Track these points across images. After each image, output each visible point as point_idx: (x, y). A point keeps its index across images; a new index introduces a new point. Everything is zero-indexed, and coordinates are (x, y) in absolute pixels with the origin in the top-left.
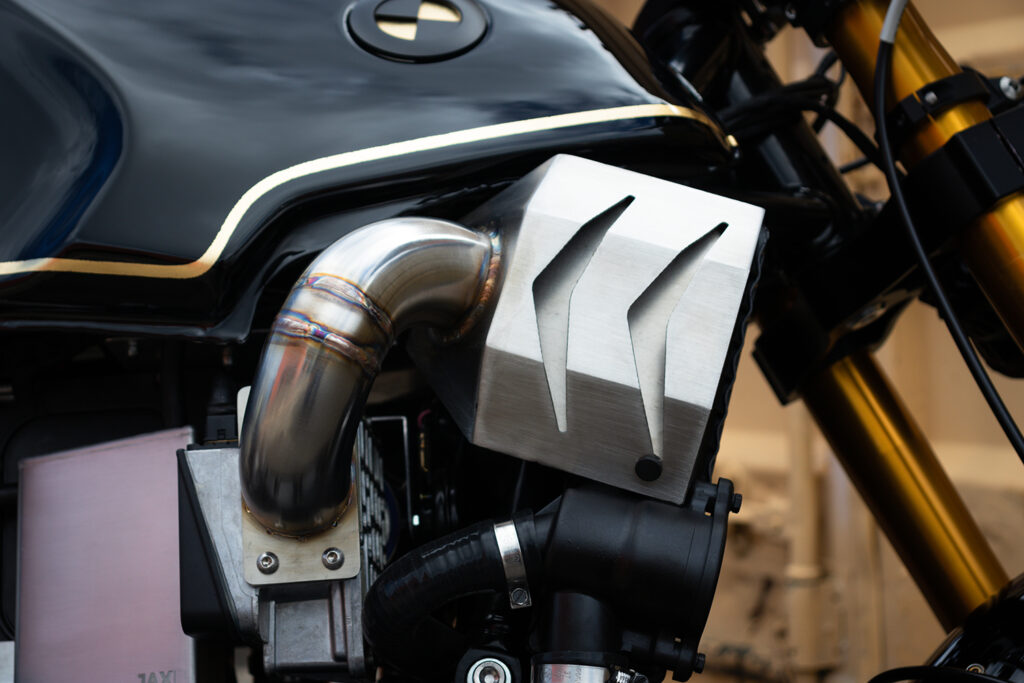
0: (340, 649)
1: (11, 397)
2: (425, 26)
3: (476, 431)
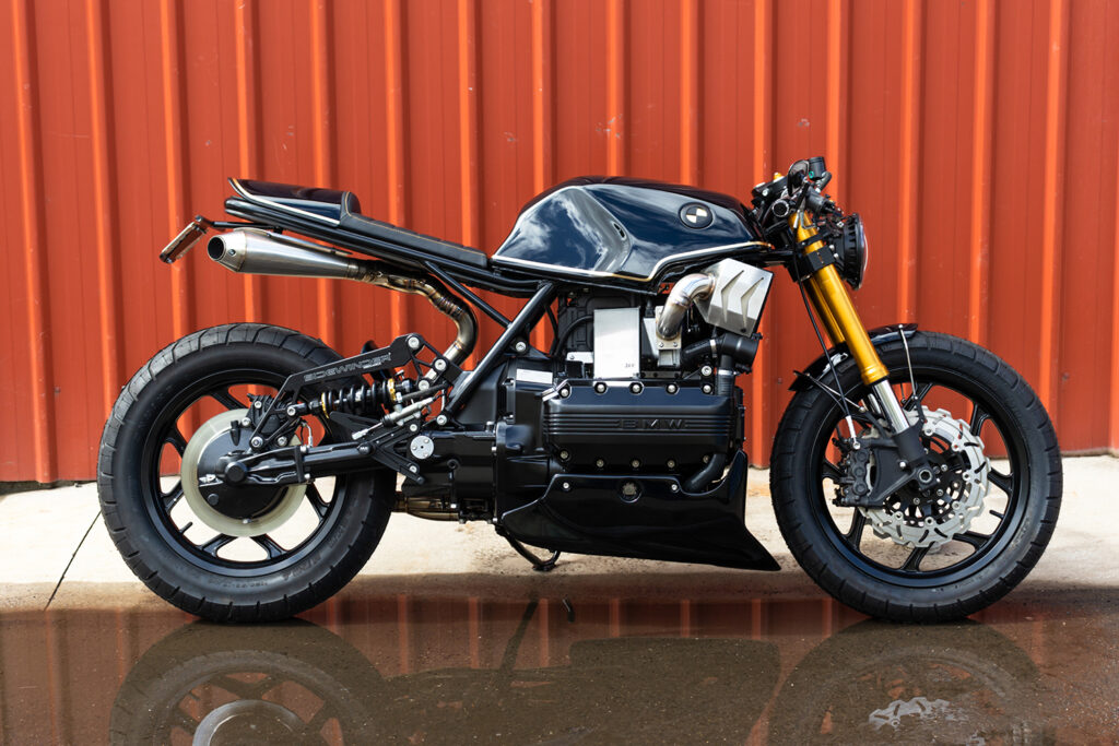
0: (675, 363)
2: (699, 218)
3: (707, 320)
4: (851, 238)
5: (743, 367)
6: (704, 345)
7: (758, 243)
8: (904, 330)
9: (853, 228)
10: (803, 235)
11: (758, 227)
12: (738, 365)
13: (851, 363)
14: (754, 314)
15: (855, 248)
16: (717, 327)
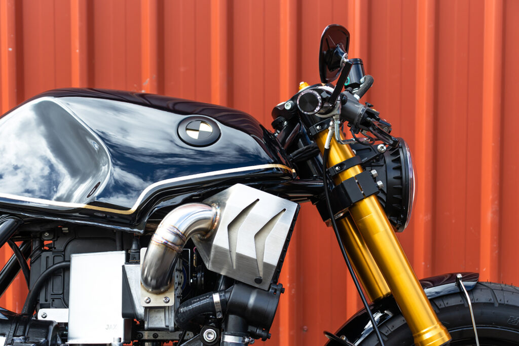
0: (167, 324)
1: (68, 231)
2: (202, 133)
3: (209, 266)
4: (396, 165)
5: (259, 331)
6: (204, 301)
7: (279, 166)
8: (463, 279)
9: (397, 153)
10: (337, 157)
11: (281, 151)
12: (251, 329)
13: (398, 323)
14: (272, 257)
15: (400, 178)
16: (225, 277)
